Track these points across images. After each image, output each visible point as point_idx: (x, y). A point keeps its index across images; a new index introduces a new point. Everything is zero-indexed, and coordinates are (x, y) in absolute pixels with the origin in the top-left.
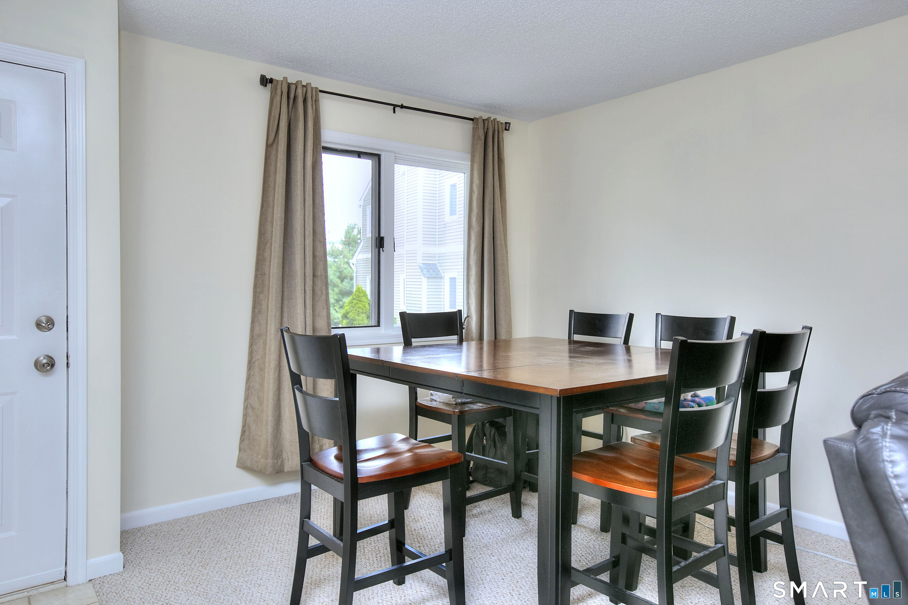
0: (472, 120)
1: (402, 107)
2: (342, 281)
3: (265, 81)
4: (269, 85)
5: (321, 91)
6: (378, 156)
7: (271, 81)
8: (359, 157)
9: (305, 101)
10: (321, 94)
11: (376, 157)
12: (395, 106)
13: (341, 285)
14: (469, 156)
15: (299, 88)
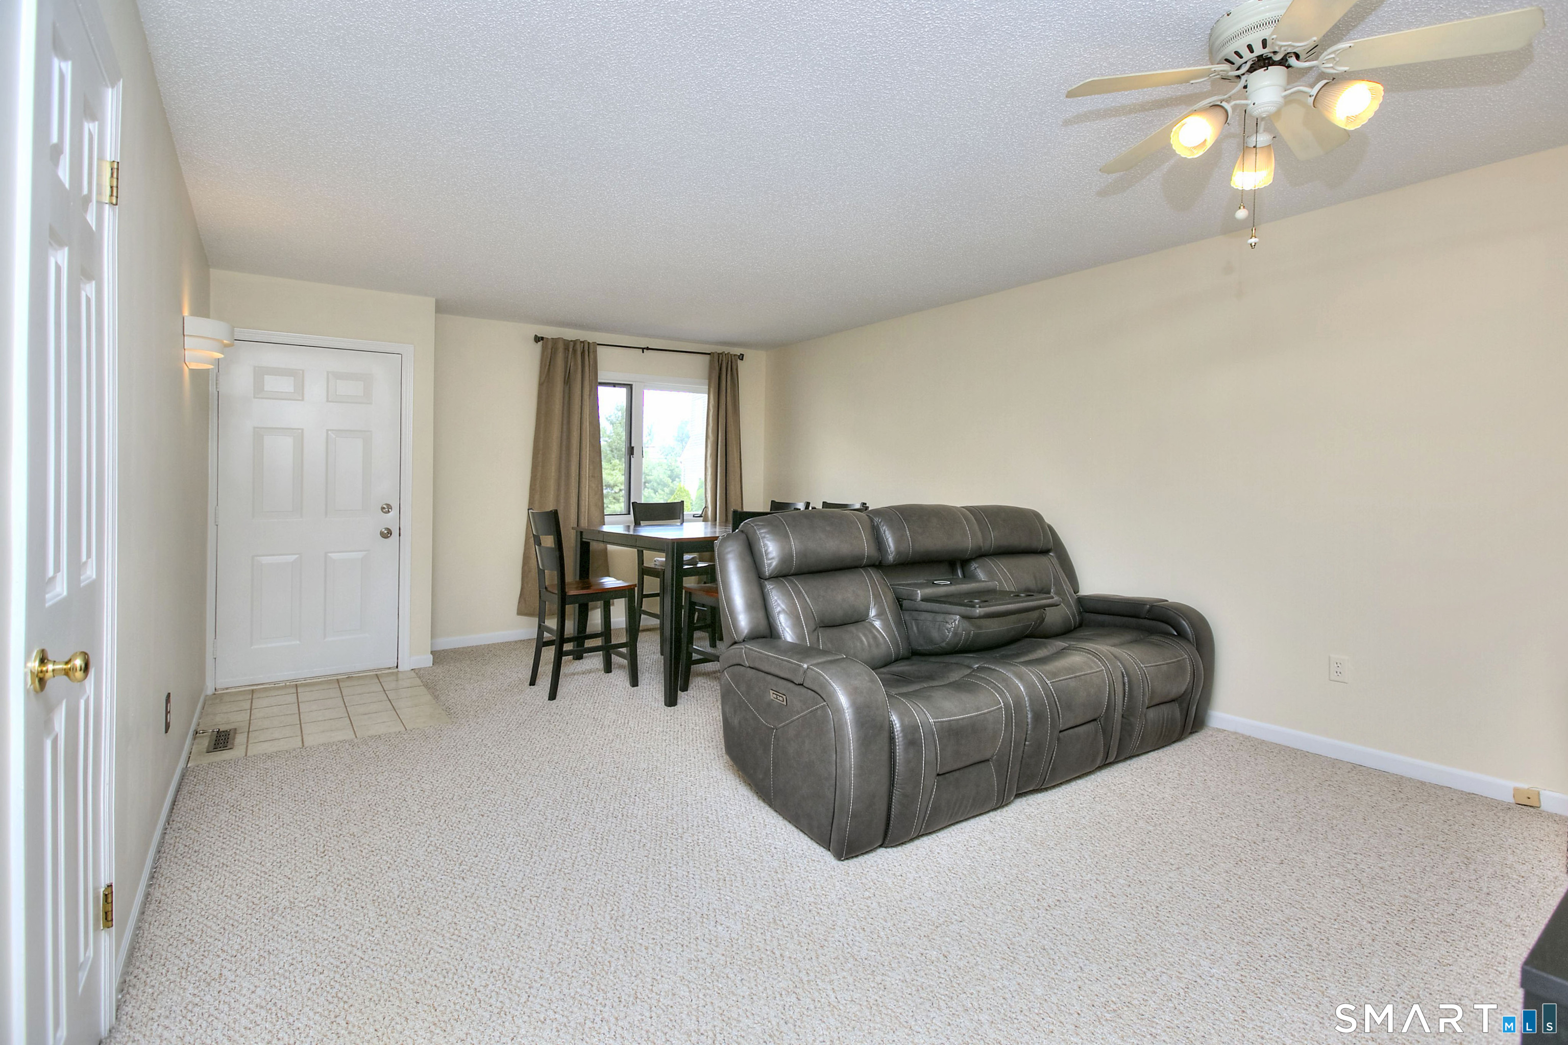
0: (709, 354)
1: (648, 349)
2: (673, 480)
3: (538, 339)
4: (540, 343)
5: (599, 344)
6: (631, 386)
7: (542, 338)
8: (614, 386)
9: (583, 353)
10: (598, 346)
11: (630, 387)
12: (643, 349)
13: (671, 485)
14: (707, 381)
15: (578, 344)
